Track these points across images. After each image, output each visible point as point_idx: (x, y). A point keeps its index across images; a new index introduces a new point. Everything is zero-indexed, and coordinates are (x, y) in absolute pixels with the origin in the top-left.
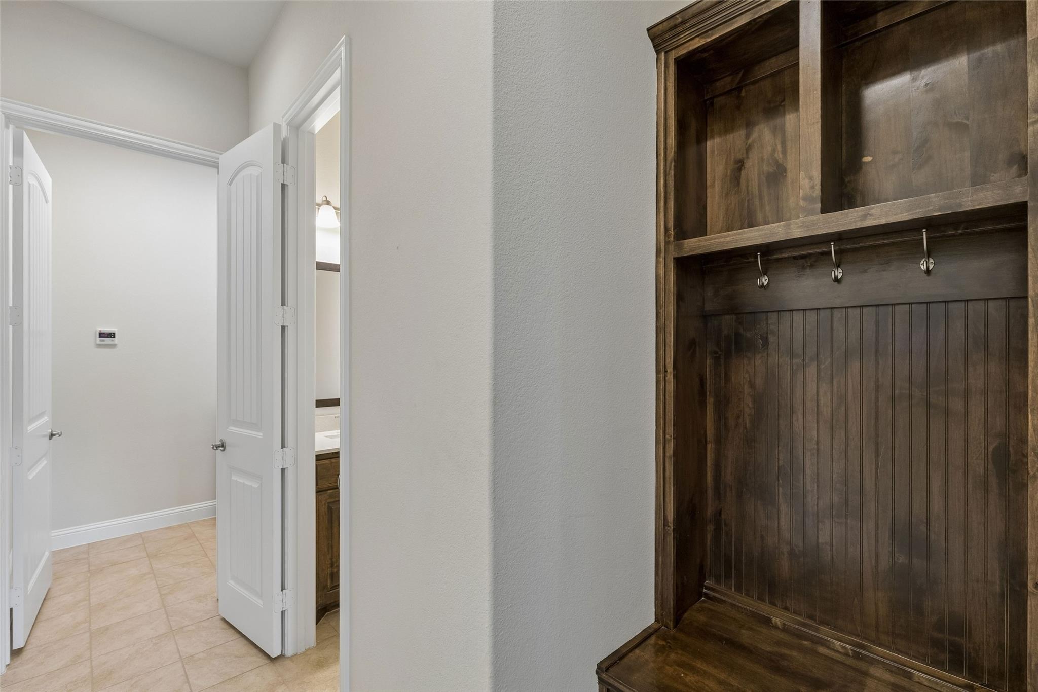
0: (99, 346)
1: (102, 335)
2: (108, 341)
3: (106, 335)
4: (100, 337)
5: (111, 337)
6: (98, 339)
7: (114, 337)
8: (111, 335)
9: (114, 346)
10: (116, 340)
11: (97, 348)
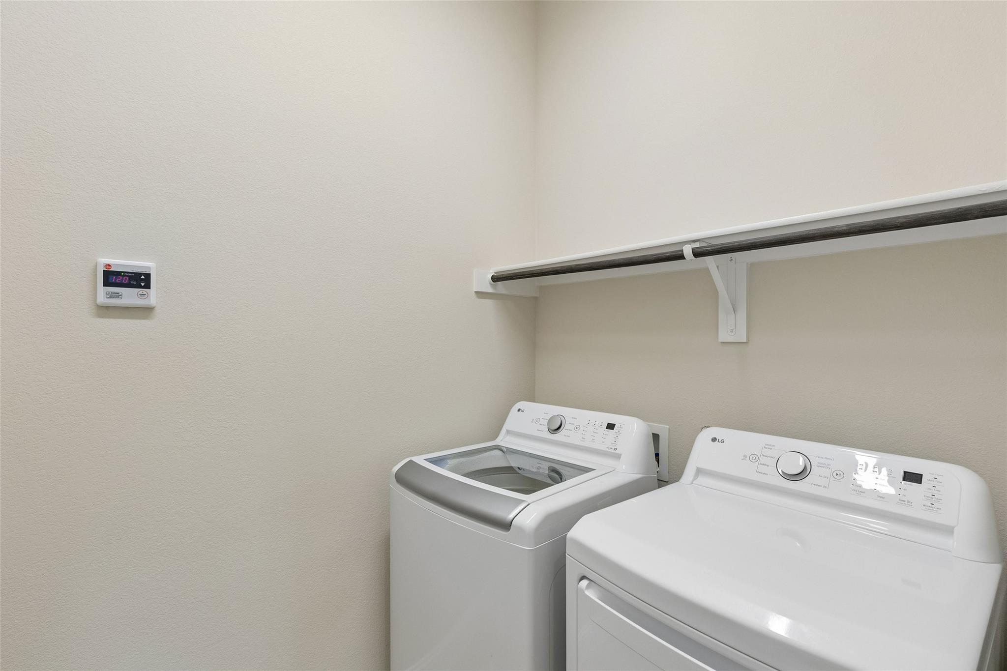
0: (104, 311)
1: (113, 279)
2: (129, 296)
3: (126, 280)
4: (107, 283)
5: (141, 287)
6: (102, 290)
7: (148, 286)
8: (141, 280)
9: (146, 311)
10: (153, 297)
11: (100, 316)
